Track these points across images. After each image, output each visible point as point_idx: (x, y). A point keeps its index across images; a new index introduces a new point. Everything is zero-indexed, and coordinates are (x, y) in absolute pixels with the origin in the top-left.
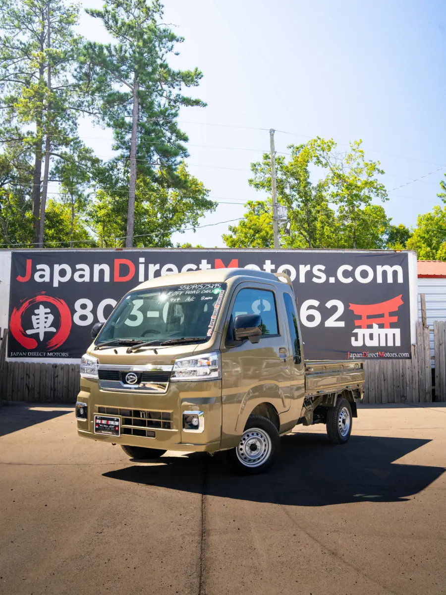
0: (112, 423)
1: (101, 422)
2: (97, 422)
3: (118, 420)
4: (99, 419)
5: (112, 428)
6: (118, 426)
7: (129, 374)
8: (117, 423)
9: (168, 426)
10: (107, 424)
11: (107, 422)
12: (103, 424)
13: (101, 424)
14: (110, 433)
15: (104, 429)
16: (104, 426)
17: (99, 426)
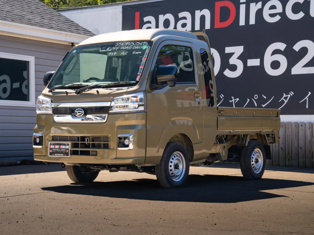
0: (63, 147)
1: (55, 147)
2: (51, 147)
3: (68, 145)
4: (52, 145)
5: (63, 151)
6: (68, 149)
7: (77, 109)
8: (67, 147)
9: (106, 146)
10: (60, 148)
11: (60, 147)
12: (56, 149)
13: (54, 148)
14: (62, 155)
15: (57, 152)
16: (57, 150)
17: (53, 150)
